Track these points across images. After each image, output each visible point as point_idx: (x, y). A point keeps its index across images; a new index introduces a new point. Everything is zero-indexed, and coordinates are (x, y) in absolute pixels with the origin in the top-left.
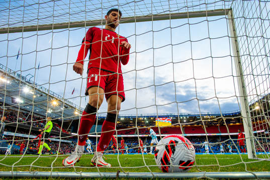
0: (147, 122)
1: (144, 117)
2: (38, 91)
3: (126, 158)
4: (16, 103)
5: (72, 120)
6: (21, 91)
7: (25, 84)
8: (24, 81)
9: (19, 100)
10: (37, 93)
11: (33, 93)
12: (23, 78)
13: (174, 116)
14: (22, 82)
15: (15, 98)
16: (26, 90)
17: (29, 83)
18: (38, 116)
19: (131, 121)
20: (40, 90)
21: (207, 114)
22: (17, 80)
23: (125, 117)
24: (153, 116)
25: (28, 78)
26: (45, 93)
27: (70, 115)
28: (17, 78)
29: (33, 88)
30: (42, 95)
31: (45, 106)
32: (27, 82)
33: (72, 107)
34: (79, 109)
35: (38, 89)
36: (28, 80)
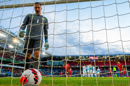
0: (84, 59)
1: (83, 56)
3: (72, 79)
4: (9, 48)
9: (11, 46)
11: (19, 42)
12: (13, 34)
13: (100, 56)
14: (13, 36)
15: (9, 45)
16: (15, 41)
18: (22, 56)
19: (75, 58)
21: (118, 54)
23: (72, 56)
24: (87, 56)
28: (10, 34)
32: (16, 36)
34: (45, 52)
35: (22, 40)
36: (16, 35)
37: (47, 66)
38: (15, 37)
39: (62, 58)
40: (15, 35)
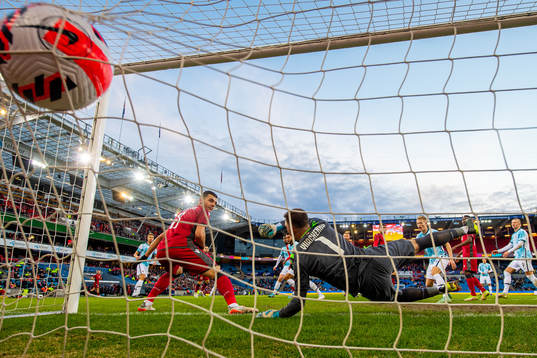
0: (356, 232)
1: (351, 222)
2: (159, 178)
4: (120, 201)
7: (137, 165)
8: (135, 160)
9: (126, 196)
10: (159, 182)
11: (151, 182)
12: (134, 154)
13: (408, 221)
14: (132, 162)
15: (120, 191)
16: (139, 176)
17: (144, 163)
18: (157, 224)
20: (164, 175)
22: (124, 158)
25: (142, 154)
26: (172, 182)
27: (215, 222)
28: (124, 154)
30: (167, 186)
32: (141, 161)
33: (219, 207)
34: (231, 211)
35: (160, 174)
36: (143, 158)
37: (236, 258)
40: (140, 157)
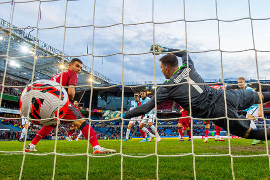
2: (40, 50)
4: (10, 68)
5: (84, 90)
6: (19, 51)
7: (23, 40)
8: (21, 36)
9: (14, 64)
10: (39, 53)
11: (34, 53)
12: (20, 31)
14: (18, 38)
16: (25, 49)
17: (28, 39)
20: (44, 48)
22: (13, 35)
25: (27, 32)
26: (50, 53)
27: (83, 84)
28: (13, 32)
29: (34, 45)
30: (46, 56)
31: (48, 71)
32: (26, 37)
33: (85, 72)
34: (95, 75)
35: (40, 47)
36: (27, 35)
37: (98, 111)
38: (23, 38)
39: (134, 91)
40: (25, 34)
